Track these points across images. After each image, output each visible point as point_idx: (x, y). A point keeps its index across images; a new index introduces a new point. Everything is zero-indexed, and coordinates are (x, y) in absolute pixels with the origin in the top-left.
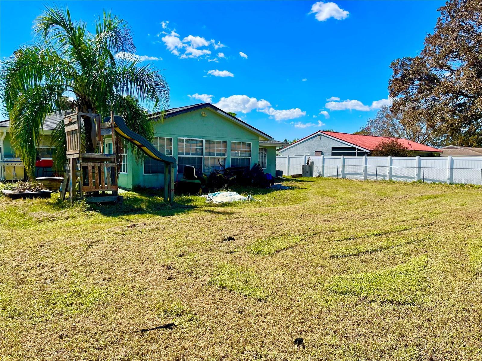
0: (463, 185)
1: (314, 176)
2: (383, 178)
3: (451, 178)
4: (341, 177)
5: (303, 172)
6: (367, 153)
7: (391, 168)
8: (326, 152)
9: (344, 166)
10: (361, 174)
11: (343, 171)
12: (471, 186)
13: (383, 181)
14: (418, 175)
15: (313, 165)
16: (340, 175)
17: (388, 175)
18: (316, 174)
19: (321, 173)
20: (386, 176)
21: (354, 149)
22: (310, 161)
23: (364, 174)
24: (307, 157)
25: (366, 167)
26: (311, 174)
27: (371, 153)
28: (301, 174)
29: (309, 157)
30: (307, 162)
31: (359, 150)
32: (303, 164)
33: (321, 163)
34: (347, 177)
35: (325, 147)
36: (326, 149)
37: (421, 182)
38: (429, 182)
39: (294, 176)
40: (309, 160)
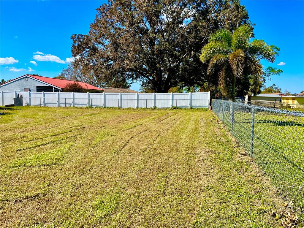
0: (110, 108)
1: (23, 106)
2: (69, 105)
3: (105, 105)
4: (43, 106)
5: (14, 103)
6: (60, 90)
7: (74, 99)
8: (32, 89)
9: (44, 99)
10: (56, 104)
11: (44, 102)
12: (114, 108)
13: (70, 107)
14: (89, 103)
15: (22, 98)
16: (42, 104)
17: (73, 103)
18: (25, 104)
19: (29, 103)
20: (71, 104)
21: (52, 87)
22: (20, 95)
23: (58, 103)
24: (17, 92)
25: (59, 99)
26: (21, 104)
27: (63, 91)
28: (13, 104)
29: (18, 92)
30: (17, 96)
31: (55, 88)
32: (15, 97)
33: (28, 96)
34: (47, 105)
35: (31, 86)
36: (32, 87)
37: (90, 107)
38: (94, 107)
39: (7, 106)
40: (18, 95)
